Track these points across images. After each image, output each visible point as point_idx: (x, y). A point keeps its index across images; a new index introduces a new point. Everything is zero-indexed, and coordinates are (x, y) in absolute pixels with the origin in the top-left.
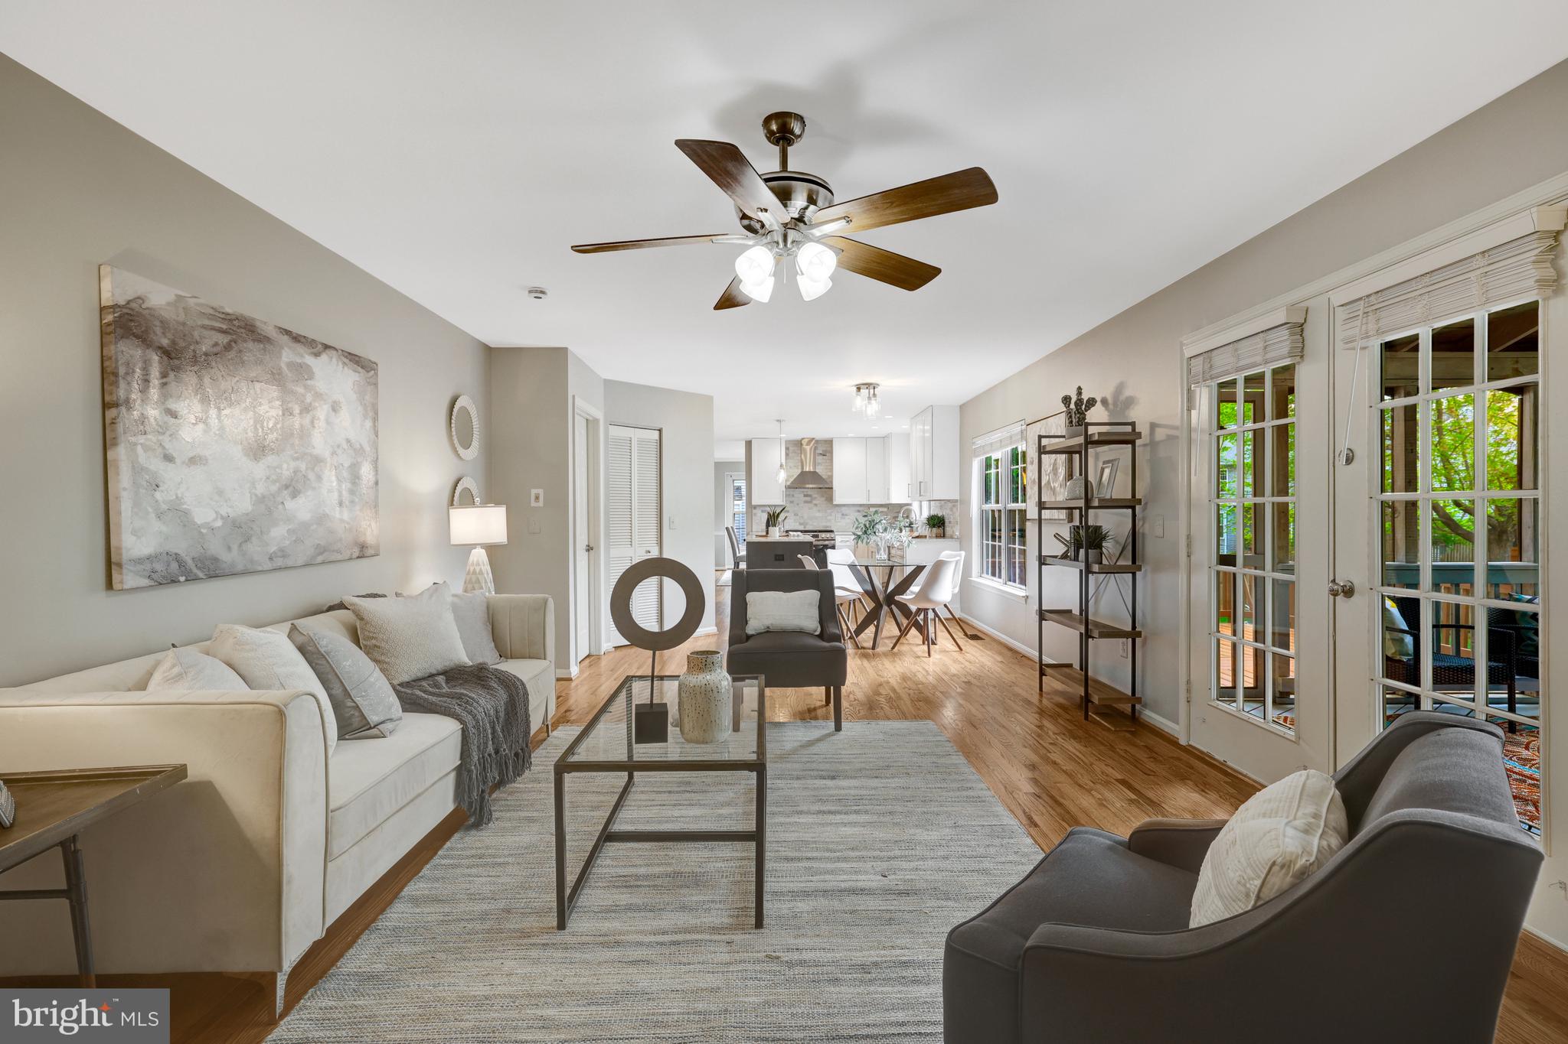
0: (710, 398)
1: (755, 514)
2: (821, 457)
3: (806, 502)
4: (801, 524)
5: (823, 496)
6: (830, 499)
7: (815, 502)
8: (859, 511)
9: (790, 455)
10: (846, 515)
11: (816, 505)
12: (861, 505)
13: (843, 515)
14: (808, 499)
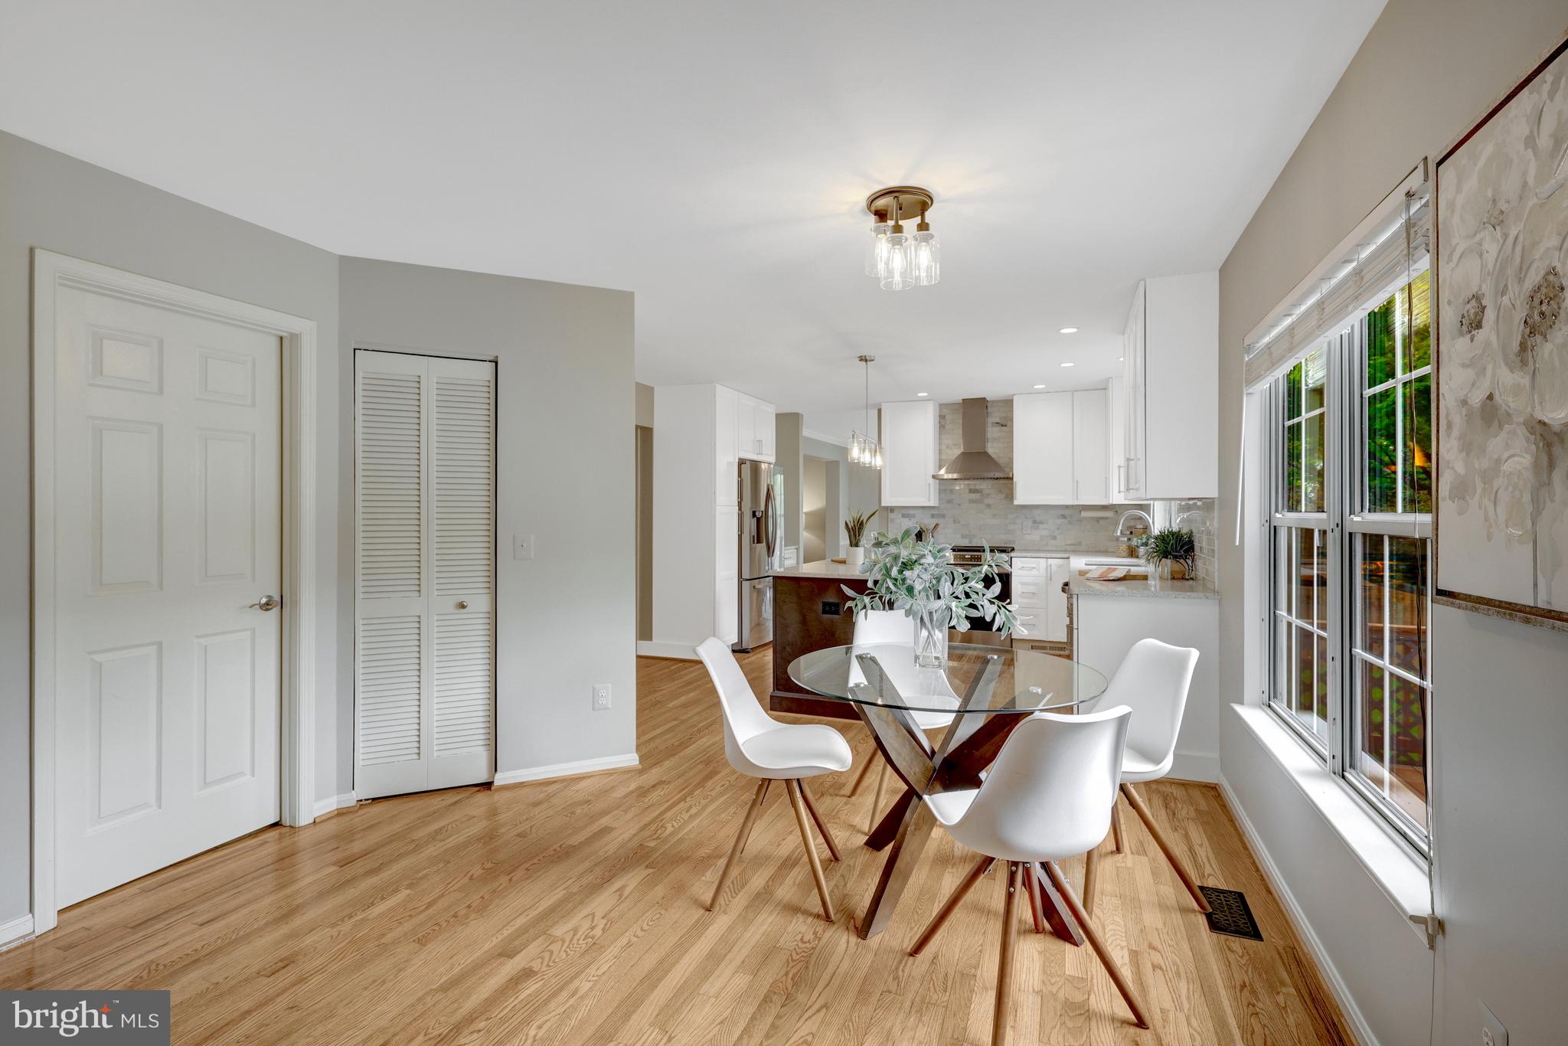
0: (627, 298)
1: (893, 520)
2: (997, 429)
3: (971, 501)
4: (963, 537)
5: (1000, 491)
6: (1010, 496)
7: (987, 501)
8: (1064, 517)
9: (948, 427)
10: (1041, 523)
11: (989, 506)
12: (1067, 507)
13: (1035, 522)
14: (974, 496)
